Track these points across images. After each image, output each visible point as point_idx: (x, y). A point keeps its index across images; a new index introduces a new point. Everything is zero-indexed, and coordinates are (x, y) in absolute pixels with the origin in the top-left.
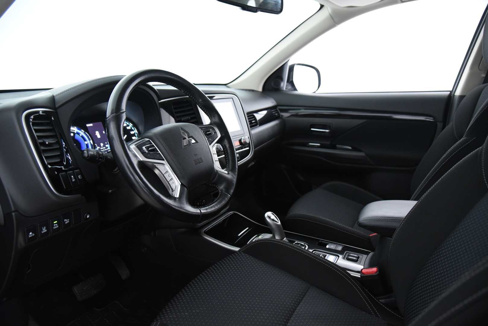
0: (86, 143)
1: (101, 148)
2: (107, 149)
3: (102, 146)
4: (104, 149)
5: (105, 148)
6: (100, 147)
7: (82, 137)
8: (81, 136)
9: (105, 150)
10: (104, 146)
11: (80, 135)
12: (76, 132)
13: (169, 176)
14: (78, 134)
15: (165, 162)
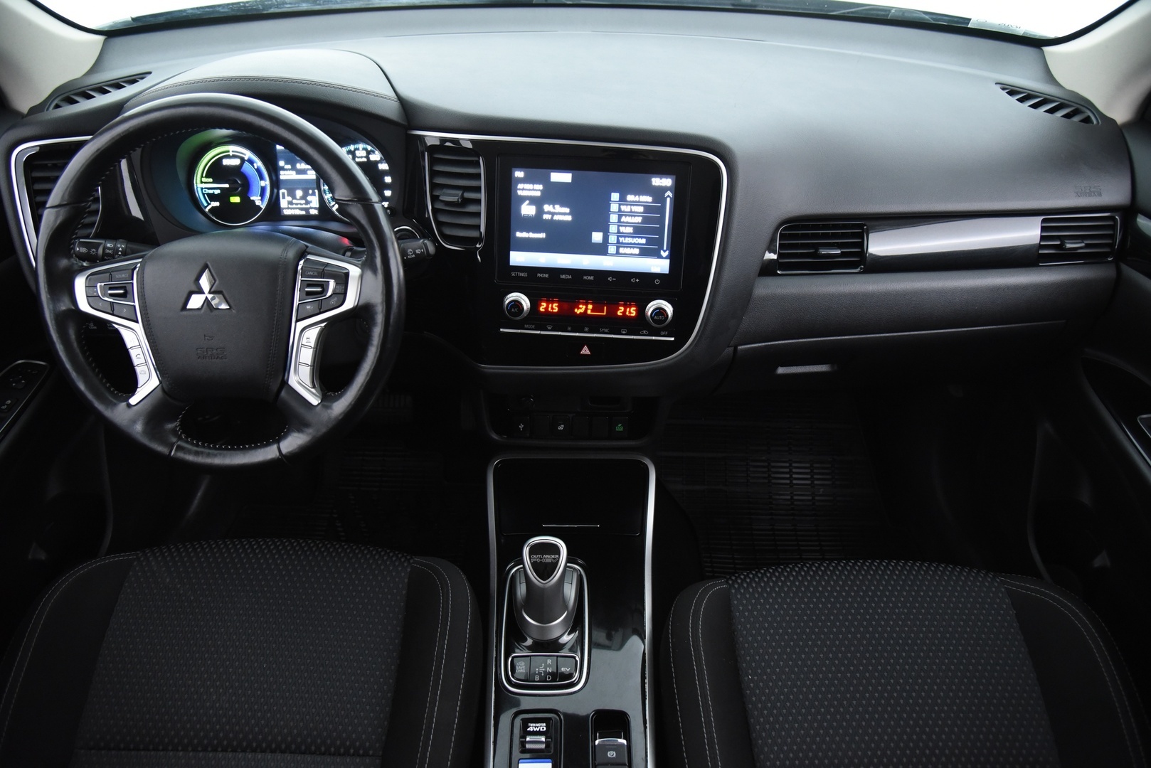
0: (262, 183)
1: (295, 201)
2: (308, 206)
3: (298, 197)
4: (301, 204)
5: (303, 202)
6: (294, 197)
7: (258, 170)
8: (256, 167)
9: (304, 206)
10: (304, 197)
11: (255, 165)
12: (246, 158)
13: (138, 356)
14: (251, 162)
15: (139, 327)
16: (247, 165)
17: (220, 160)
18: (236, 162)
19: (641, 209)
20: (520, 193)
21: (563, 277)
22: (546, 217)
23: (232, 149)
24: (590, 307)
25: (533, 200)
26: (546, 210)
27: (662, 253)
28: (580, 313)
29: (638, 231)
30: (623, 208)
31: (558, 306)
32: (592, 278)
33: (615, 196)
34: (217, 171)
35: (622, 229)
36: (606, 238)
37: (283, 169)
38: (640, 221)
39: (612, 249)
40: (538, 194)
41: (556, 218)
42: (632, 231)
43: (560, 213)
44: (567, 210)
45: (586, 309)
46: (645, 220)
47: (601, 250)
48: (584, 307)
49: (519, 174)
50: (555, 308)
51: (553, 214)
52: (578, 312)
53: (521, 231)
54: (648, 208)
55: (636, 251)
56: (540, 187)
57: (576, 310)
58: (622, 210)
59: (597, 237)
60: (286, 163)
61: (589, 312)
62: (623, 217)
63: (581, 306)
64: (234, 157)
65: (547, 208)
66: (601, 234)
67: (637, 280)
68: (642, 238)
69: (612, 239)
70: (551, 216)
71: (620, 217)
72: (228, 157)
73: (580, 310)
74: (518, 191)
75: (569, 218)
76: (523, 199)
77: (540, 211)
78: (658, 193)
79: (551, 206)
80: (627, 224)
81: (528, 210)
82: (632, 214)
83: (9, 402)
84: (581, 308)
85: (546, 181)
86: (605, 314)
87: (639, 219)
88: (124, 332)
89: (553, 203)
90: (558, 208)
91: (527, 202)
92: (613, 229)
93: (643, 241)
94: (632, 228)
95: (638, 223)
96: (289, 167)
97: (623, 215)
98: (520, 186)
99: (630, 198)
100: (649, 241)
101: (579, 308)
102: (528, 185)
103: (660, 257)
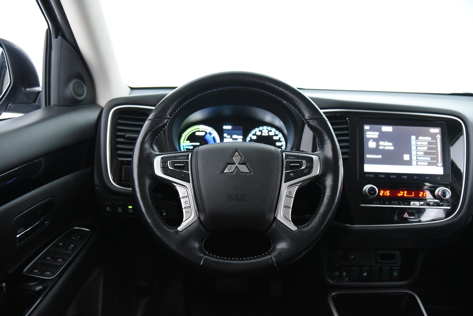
7: (214, 138)
11: (213, 135)
12: (208, 132)
13: (186, 202)
14: (210, 134)
15: (189, 186)
16: (208, 135)
17: (194, 132)
18: (203, 134)
19: (427, 143)
20: (368, 136)
21: (392, 176)
22: (381, 148)
23: (202, 127)
24: (406, 192)
25: (374, 140)
26: (381, 144)
27: (439, 164)
28: (401, 196)
29: (426, 153)
30: (418, 143)
31: (389, 192)
32: (406, 177)
33: (413, 138)
34: (192, 138)
35: (418, 153)
36: (411, 157)
37: (226, 138)
38: (426, 149)
39: (414, 163)
40: (377, 137)
41: (386, 148)
42: (423, 154)
43: (388, 146)
44: (391, 144)
45: (404, 194)
46: (429, 148)
47: (409, 163)
48: (403, 192)
49: (367, 127)
50: (388, 193)
51: (384, 146)
52: (400, 196)
53: (369, 154)
54: (429, 143)
55: (427, 164)
56: (378, 133)
57: (399, 194)
58: (417, 144)
59: (406, 157)
60: (228, 135)
61: (405, 195)
62: (418, 147)
63: (401, 192)
64: (202, 131)
65: (381, 143)
66: (408, 155)
67: (429, 178)
68: (428, 157)
69: (414, 158)
70: (383, 147)
71: (417, 147)
72: (199, 131)
73: (400, 195)
74: (367, 135)
75: (392, 148)
76: (370, 139)
77: (378, 145)
78: (433, 136)
79: (383, 142)
80: (420, 151)
81: (372, 145)
82: (422, 146)
83: (72, 246)
84: (401, 193)
85: (380, 131)
86: (413, 196)
87: (426, 148)
88: (179, 188)
89: (384, 140)
90: (386, 143)
91: (372, 140)
92: (414, 153)
93: (429, 159)
94: (423, 152)
95: (426, 150)
96: (229, 137)
97: (418, 146)
98: (368, 133)
99: (420, 138)
100: (432, 159)
101: (400, 193)
102: (372, 132)
103: (438, 166)
